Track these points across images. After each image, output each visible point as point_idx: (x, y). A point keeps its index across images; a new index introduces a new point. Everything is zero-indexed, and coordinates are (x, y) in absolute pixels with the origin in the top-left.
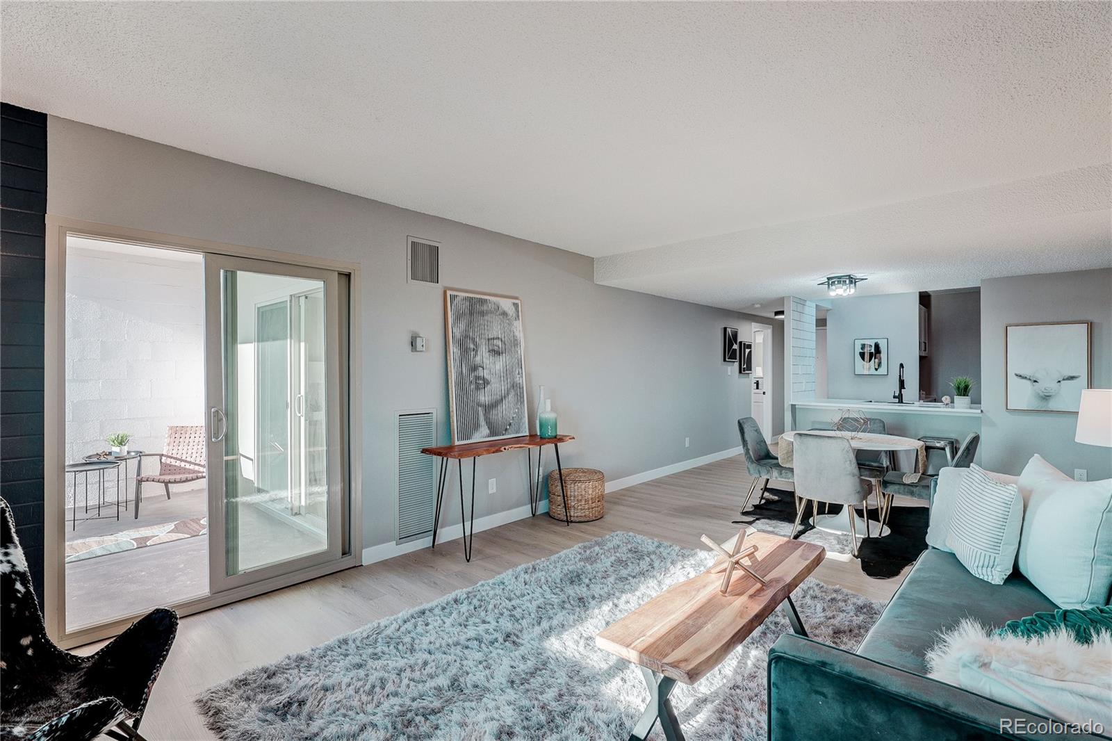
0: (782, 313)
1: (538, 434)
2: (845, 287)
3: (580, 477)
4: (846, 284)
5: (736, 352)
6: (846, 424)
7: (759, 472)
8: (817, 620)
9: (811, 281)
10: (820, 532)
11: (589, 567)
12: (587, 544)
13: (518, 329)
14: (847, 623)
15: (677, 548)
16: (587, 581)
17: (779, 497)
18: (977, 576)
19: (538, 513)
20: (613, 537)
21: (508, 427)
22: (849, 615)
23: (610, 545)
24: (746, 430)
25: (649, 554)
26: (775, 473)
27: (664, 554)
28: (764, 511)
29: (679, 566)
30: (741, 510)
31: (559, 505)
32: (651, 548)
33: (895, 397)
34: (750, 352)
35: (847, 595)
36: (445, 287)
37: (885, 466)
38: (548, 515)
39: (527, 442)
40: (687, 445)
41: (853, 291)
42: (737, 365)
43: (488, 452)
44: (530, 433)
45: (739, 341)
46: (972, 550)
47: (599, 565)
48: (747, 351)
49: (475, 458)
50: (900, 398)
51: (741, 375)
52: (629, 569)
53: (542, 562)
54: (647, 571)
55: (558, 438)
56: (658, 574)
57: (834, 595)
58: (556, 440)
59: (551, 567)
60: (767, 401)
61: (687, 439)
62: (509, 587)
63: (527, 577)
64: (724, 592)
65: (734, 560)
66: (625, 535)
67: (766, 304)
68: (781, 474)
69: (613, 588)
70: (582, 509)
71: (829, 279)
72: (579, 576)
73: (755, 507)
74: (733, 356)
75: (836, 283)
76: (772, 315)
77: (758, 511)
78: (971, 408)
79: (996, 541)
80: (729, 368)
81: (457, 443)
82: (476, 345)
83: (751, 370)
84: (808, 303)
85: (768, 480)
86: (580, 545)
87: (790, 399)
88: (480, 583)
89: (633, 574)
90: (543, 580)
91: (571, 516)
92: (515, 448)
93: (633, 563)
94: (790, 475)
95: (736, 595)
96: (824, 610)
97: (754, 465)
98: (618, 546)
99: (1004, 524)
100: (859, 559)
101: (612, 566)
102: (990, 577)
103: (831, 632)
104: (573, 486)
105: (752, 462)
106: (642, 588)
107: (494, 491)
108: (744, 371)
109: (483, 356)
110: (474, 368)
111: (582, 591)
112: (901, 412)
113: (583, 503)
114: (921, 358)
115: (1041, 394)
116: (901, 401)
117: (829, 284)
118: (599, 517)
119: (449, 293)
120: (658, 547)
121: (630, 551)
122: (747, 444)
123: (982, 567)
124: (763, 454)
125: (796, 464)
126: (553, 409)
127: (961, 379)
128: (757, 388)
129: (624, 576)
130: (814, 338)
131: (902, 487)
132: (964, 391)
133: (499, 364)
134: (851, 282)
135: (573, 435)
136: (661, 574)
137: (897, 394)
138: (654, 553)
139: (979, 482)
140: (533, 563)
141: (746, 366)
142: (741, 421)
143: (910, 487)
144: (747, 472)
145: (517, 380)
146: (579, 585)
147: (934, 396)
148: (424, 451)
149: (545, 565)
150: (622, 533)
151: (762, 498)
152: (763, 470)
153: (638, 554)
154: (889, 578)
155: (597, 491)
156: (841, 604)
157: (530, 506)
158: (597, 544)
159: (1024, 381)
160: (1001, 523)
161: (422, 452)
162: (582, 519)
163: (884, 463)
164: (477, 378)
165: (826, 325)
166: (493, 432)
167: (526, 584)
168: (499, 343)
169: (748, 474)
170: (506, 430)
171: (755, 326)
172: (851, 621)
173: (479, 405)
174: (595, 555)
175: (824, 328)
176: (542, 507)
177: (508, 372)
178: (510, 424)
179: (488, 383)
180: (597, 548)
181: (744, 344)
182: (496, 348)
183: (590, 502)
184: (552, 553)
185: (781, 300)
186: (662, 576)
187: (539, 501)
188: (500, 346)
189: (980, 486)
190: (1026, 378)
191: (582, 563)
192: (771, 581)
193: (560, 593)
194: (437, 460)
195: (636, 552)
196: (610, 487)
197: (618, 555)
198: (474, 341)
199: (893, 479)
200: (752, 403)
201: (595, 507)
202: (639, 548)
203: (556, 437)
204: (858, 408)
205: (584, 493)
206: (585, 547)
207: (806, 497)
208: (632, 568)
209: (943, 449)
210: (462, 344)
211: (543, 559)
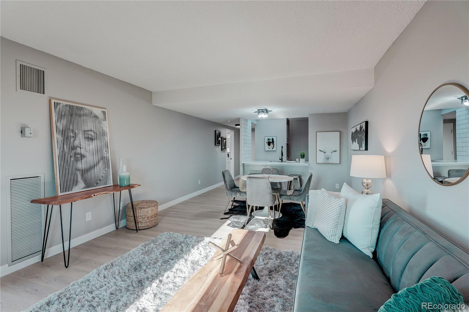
0: (239, 125)
1: (119, 184)
2: (264, 114)
3: (144, 205)
4: (264, 113)
5: (219, 141)
6: (265, 171)
7: (231, 194)
8: (261, 267)
9: (251, 111)
10: (257, 219)
11: (147, 258)
12: (147, 242)
13: (105, 126)
14: (273, 265)
15: (195, 238)
16: (144, 268)
17: (239, 204)
18: (329, 240)
19: (120, 226)
20: (162, 236)
21: (99, 182)
22: (273, 261)
23: (160, 241)
24: (226, 176)
25: (181, 243)
26: (238, 195)
27: (189, 242)
28: (233, 211)
29: (196, 248)
30: (224, 212)
31: (132, 222)
32: (182, 240)
33: (280, 159)
34: (226, 141)
35: (271, 250)
36: (50, 97)
37: (279, 188)
38: (126, 228)
39: (112, 189)
40: (199, 183)
41: (267, 116)
42: (220, 147)
43: (82, 198)
44: (113, 183)
45: (221, 136)
46: (327, 229)
47: (153, 256)
48: (225, 141)
49: (72, 203)
50: (282, 160)
51: (222, 151)
52: (170, 255)
53: (117, 260)
54: (179, 254)
55: (131, 186)
56: (185, 255)
57: (266, 251)
58: (130, 187)
59: (123, 262)
60: (232, 162)
61: (199, 181)
62: (93, 283)
63: (106, 273)
64: (222, 274)
65: (226, 253)
66: (168, 234)
67: (232, 121)
68: (241, 195)
69: (160, 269)
70: (145, 222)
71: (258, 110)
72: (140, 265)
73: (230, 210)
74: (219, 143)
75: (261, 112)
76: (234, 126)
77: (231, 212)
78: (305, 163)
79: (337, 224)
80: (217, 148)
81: (60, 194)
82: (75, 134)
83: (226, 149)
84: (248, 121)
85: (235, 197)
86: (143, 244)
87: (242, 161)
88: (72, 284)
89: (172, 258)
90: (117, 273)
91: (139, 227)
92: (102, 194)
93: (172, 250)
94: (244, 195)
95: (228, 274)
96: (263, 260)
97: (229, 191)
98: (164, 241)
99: (340, 216)
100: (273, 230)
101: (160, 255)
102: (335, 240)
103: (268, 272)
104: (140, 211)
105: (229, 190)
106: (176, 266)
107: (90, 219)
108: (223, 149)
109: (80, 140)
110: (74, 148)
111: (141, 275)
112: (282, 165)
113: (146, 219)
114: (287, 144)
115: (327, 157)
116: (282, 161)
117: (258, 112)
118: (155, 225)
119: (53, 101)
120: (186, 238)
121: (171, 243)
122: (226, 182)
123: (331, 236)
124: (232, 186)
125: (248, 190)
126: (127, 171)
127: (302, 151)
128: (228, 157)
129: (166, 260)
130: (251, 136)
131: (287, 196)
132: (303, 156)
133: (93, 146)
134: (266, 112)
135: (140, 184)
136: (187, 255)
137: (281, 158)
138: (184, 242)
139: (327, 197)
140: (112, 261)
141: (224, 148)
142: (224, 172)
143: (289, 196)
144: (226, 195)
145: (105, 155)
146: (140, 271)
147: (290, 158)
148: (33, 201)
149: (119, 261)
150: (167, 233)
151: (232, 205)
152: (233, 193)
153: (175, 244)
154: (285, 237)
155: (154, 212)
156: (270, 255)
157: (115, 224)
158: (153, 241)
159: (322, 152)
160: (339, 216)
161: (31, 202)
162: (145, 228)
163: (279, 187)
164: (76, 154)
165: (255, 131)
166: (88, 185)
167: (105, 278)
168: (93, 133)
169: (227, 196)
170: (97, 183)
171: (228, 131)
172: (275, 264)
173: (77, 170)
174: (151, 249)
175: (254, 132)
176: (122, 223)
177: (98, 151)
178: (100, 180)
179: (84, 156)
180: (152, 245)
181: (223, 138)
182: (90, 136)
183: (150, 218)
184: (126, 251)
185: (239, 119)
186: (187, 256)
187: (121, 220)
188: (93, 135)
189: (328, 199)
190: (322, 151)
191: (143, 256)
192: (244, 260)
193: (127, 280)
194: (44, 207)
195: (174, 243)
196: (161, 208)
197: (164, 247)
198: (73, 131)
199: (283, 193)
200: (227, 163)
201: (153, 220)
202: (176, 240)
203: (129, 186)
204: (269, 164)
205: (146, 214)
206: (146, 245)
207: (251, 205)
208: (172, 254)
209: (297, 179)
210: (64, 133)
211: (118, 258)
